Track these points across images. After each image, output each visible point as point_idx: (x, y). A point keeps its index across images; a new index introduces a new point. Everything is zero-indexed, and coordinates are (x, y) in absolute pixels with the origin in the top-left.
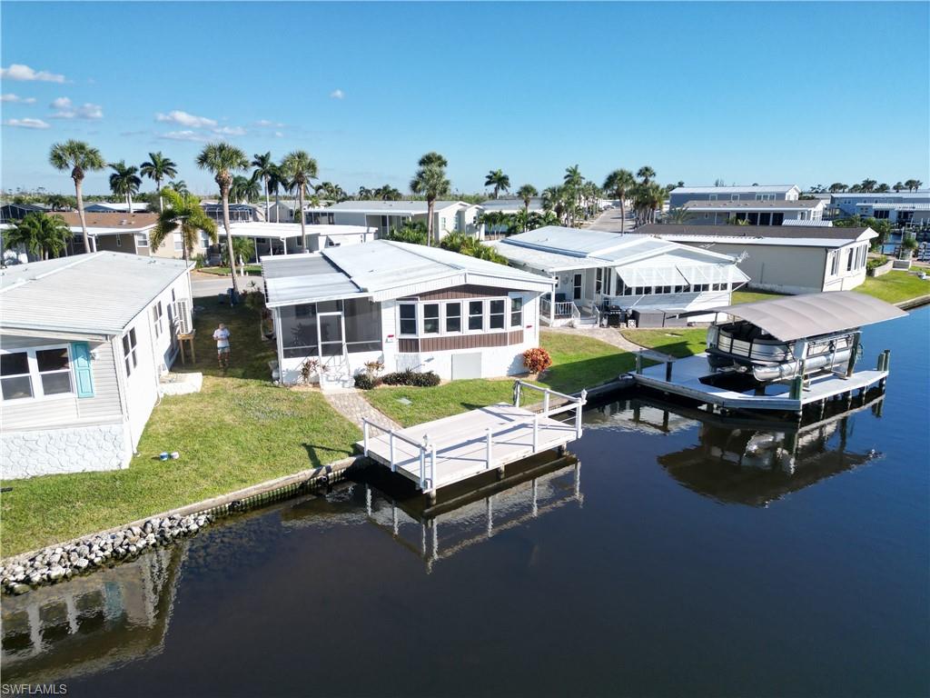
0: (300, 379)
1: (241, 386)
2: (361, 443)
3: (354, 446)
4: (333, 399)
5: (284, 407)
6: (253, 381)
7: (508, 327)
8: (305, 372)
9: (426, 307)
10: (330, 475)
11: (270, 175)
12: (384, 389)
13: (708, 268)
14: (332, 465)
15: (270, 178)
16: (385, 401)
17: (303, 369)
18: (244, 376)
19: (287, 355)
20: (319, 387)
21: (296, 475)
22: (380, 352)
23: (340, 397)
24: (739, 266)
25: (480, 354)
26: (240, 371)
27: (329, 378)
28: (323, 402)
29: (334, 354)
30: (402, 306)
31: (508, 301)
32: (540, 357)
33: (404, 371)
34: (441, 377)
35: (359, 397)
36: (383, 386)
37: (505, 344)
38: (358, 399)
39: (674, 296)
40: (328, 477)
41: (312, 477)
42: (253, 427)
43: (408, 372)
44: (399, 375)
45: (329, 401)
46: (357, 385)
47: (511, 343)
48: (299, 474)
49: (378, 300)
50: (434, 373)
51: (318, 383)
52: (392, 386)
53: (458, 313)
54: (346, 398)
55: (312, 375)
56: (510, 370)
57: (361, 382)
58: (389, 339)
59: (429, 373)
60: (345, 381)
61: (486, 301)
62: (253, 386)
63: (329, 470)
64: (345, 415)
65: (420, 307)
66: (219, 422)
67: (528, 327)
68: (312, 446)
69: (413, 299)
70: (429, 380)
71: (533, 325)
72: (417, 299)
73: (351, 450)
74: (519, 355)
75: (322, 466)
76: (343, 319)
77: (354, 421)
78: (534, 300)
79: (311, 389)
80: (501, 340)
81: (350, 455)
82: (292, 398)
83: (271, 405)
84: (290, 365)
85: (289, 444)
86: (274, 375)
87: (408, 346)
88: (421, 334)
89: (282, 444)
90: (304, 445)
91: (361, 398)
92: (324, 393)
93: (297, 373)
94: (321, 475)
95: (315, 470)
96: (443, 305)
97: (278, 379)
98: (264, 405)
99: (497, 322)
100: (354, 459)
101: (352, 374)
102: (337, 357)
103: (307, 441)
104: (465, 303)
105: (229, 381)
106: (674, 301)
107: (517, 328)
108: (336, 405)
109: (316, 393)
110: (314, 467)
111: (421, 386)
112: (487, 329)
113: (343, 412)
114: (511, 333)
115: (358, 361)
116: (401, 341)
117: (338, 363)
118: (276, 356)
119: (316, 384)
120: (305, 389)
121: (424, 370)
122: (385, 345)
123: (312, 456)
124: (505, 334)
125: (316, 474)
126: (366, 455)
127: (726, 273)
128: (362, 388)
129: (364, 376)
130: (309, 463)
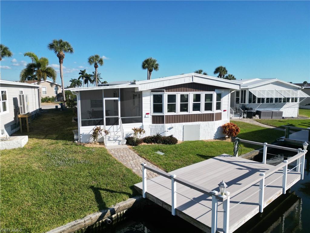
0: (92, 140)
1: (53, 144)
2: (139, 185)
3: (133, 188)
4: (113, 152)
5: (79, 157)
6: (61, 141)
7: (215, 111)
8: (95, 135)
9: (169, 96)
10: (113, 216)
11: (85, 77)
12: (145, 146)
13: (289, 91)
14: (116, 208)
15: (85, 79)
16: (147, 153)
17: (94, 133)
18: (57, 139)
19: (84, 124)
20: (104, 144)
21: (83, 221)
22: (141, 123)
23: (117, 150)
24: (302, 90)
25: (199, 125)
26: (55, 136)
27: (110, 139)
28: (106, 154)
29: (113, 125)
30: (154, 96)
31: (215, 94)
32: (233, 128)
33: (156, 135)
34: (177, 139)
35: (130, 150)
36: (143, 144)
37: (213, 120)
38: (129, 152)
39: (274, 104)
40: (111, 218)
41: (98, 220)
42: (53, 172)
43: (158, 135)
44: (152, 138)
45: (110, 153)
46: (127, 143)
47: (216, 120)
48: (86, 219)
49: (141, 90)
50: (174, 136)
51: (103, 142)
52: (149, 144)
53: (187, 101)
54: (122, 151)
55: (99, 137)
56: (216, 135)
57: (130, 141)
58: (147, 116)
59: (171, 136)
60: (120, 141)
61: (203, 94)
62: (61, 144)
63: (113, 212)
64: (122, 163)
65: (165, 95)
66: (27, 168)
67: (225, 111)
68: (98, 189)
69: (162, 91)
70: (171, 140)
71: (227, 110)
72: (164, 91)
73: (130, 191)
74: (220, 127)
75: (107, 209)
76: (119, 102)
77: (129, 167)
78: (227, 95)
79: (98, 146)
80: (210, 118)
81: (131, 196)
82: (85, 151)
83: (70, 156)
84: (85, 130)
85: (79, 187)
86: (75, 137)
87: (157, 120)
88: (166, 112)
89: (73, 187)
90: (92, 187)
91: (132, 152)
92: (107, 148)
93: (90, 136)
94: (106, 218)
95: (100, 213)
96: (178, 95)
97: (77, 140)
98: (65, 156)
99: (208, 107)
100: (133, 200)
101: (125, 136)
102: (115, 126)
103: (94, 184)
104: (191, 95)
105: (45, 141)
106: (274, 107)
107: (219, 111)
108: (116, 156)
109: (101, 148)
110: (100, 210)
111: (166, 144)
112: (203, 111)
113: (120, 160)
114: (216, 114)
115: (128, 129)
116: (153, 117)
117: (115, 130)
118: (77, 124)
119: (102, 143)
120: (95, 146)
121: (168, 134)
122: (144, 119)
123: (99, 198)
124: (213, 114)
125: (101, 217)
126: (144, 196)
127: (297, 94)
128: (131, 145)
129: (132, 138)
130: (95, 206)
